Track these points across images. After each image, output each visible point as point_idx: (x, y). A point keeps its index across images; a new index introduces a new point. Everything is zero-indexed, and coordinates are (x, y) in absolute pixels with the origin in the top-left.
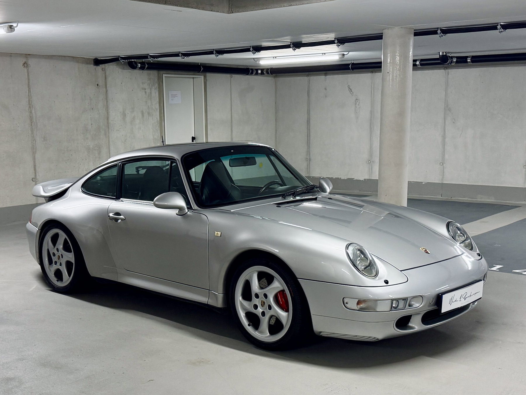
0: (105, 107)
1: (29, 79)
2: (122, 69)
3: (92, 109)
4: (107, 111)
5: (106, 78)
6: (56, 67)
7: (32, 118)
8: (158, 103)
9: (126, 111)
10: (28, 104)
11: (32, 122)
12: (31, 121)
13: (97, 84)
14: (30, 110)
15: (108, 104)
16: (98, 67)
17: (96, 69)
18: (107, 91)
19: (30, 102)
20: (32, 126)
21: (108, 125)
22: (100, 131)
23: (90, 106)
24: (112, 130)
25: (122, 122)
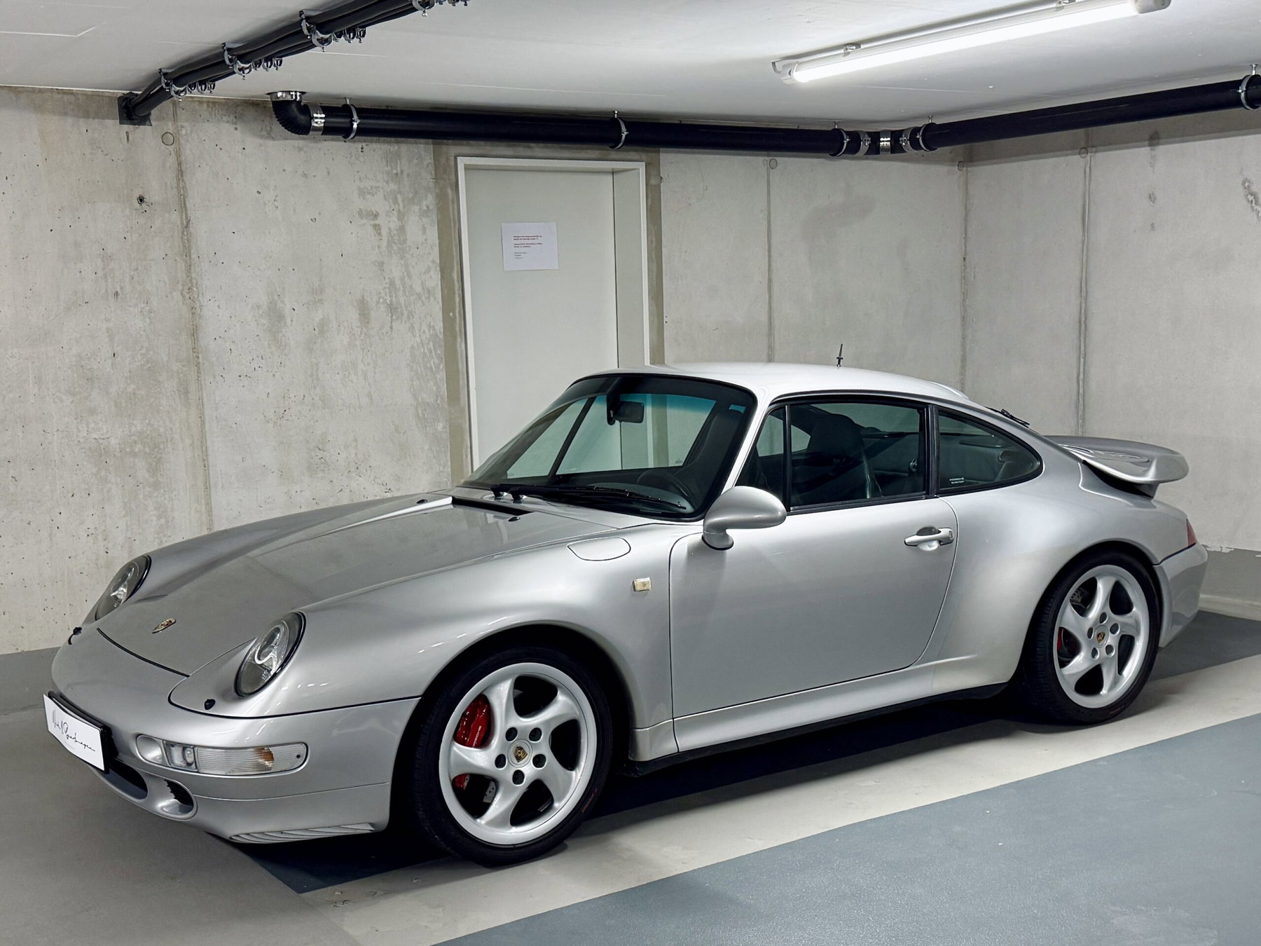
0: (181, 288)
3: (116, 294)
4: (189, 301)
5: (180, 171)
8: (438, 268)
9: (283, 302)
13: (138, 196)
15: (193, 275)
16: (142, 127)
17: (130, 137)
18: (188, 221)
21: (196, 358)
22: (159, 381)
23: (106, 282)
24: (215, 377)
25: (266, 343)
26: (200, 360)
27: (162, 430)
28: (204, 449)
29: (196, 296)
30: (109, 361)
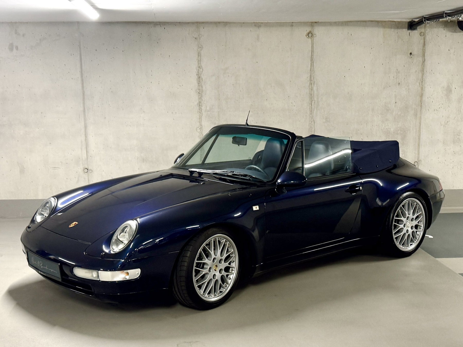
0: (419, 81)
1: (312, 51)
2: (452, 32)
3: (399, 84)
4: (421, 85)
5: (424, 44)
6: (351, 35)
7: (312, 96)
9: (452, 86)
10: (309, 80)
11: (312, 101)
12: (311, 99)
13: (410, 52)
14: (310, 86)
15: (424, 77)
16: (414, 31)
17: (410, 34)
18: (425, 60)
19: (312, 78)
20: (312, 105)
21: (421, 104)
22: (408, 111)
23: (397, 80)
24: (426, 110)
25: (444, 99)
26: (422, 105)
27: (407, 126)
28: (420, 133)
29: (424, 84)
30: (394, 105)
